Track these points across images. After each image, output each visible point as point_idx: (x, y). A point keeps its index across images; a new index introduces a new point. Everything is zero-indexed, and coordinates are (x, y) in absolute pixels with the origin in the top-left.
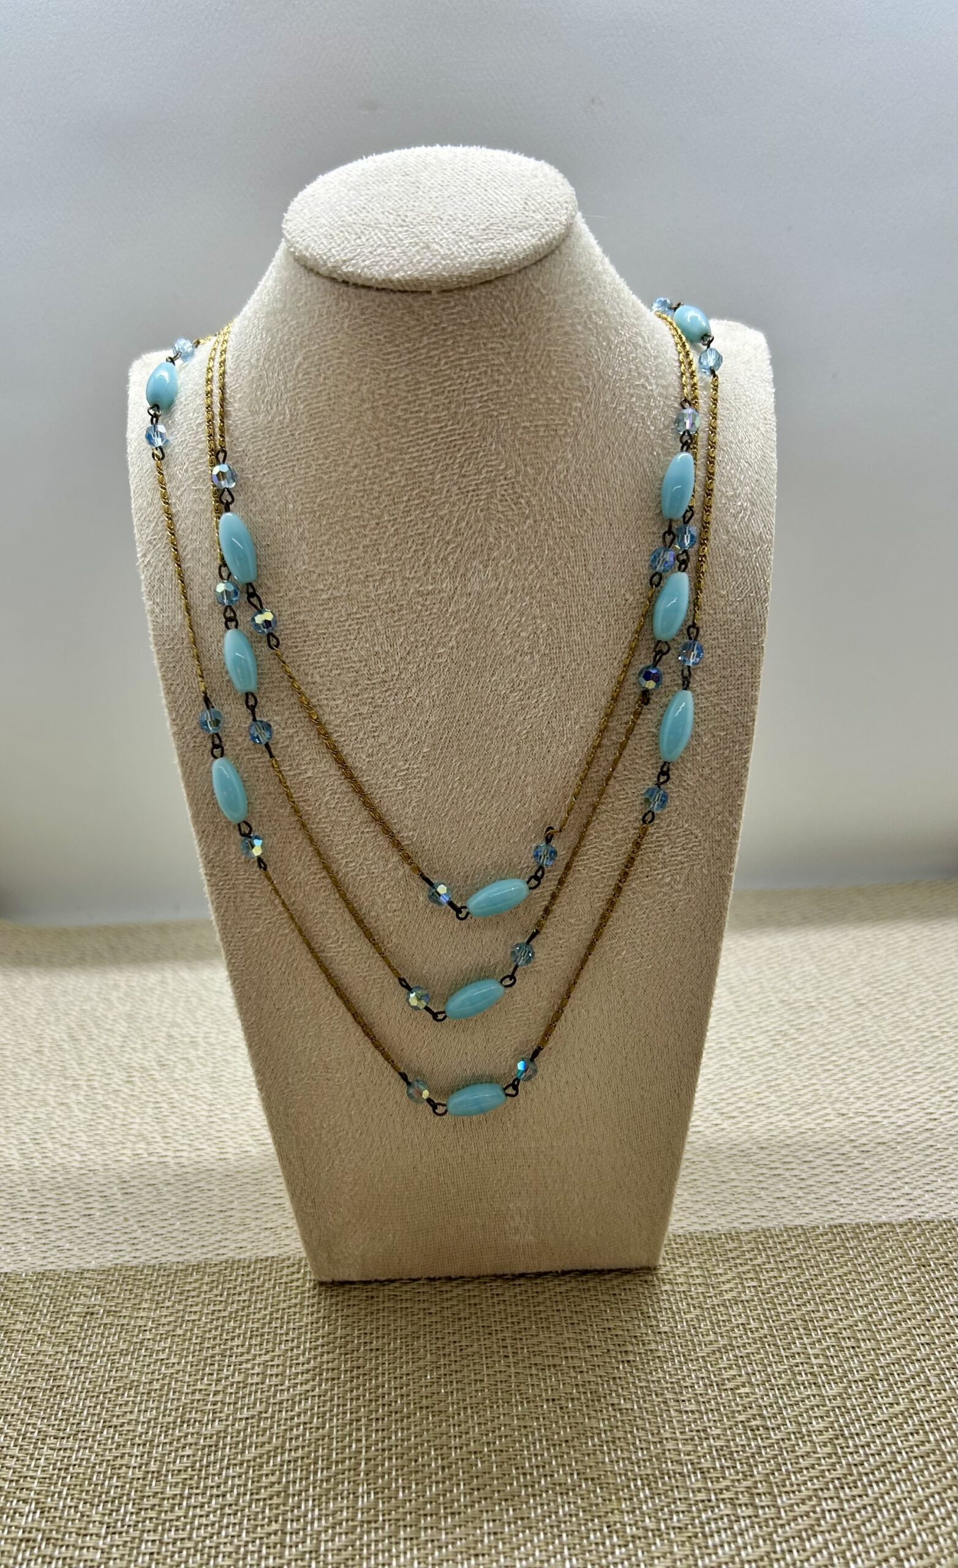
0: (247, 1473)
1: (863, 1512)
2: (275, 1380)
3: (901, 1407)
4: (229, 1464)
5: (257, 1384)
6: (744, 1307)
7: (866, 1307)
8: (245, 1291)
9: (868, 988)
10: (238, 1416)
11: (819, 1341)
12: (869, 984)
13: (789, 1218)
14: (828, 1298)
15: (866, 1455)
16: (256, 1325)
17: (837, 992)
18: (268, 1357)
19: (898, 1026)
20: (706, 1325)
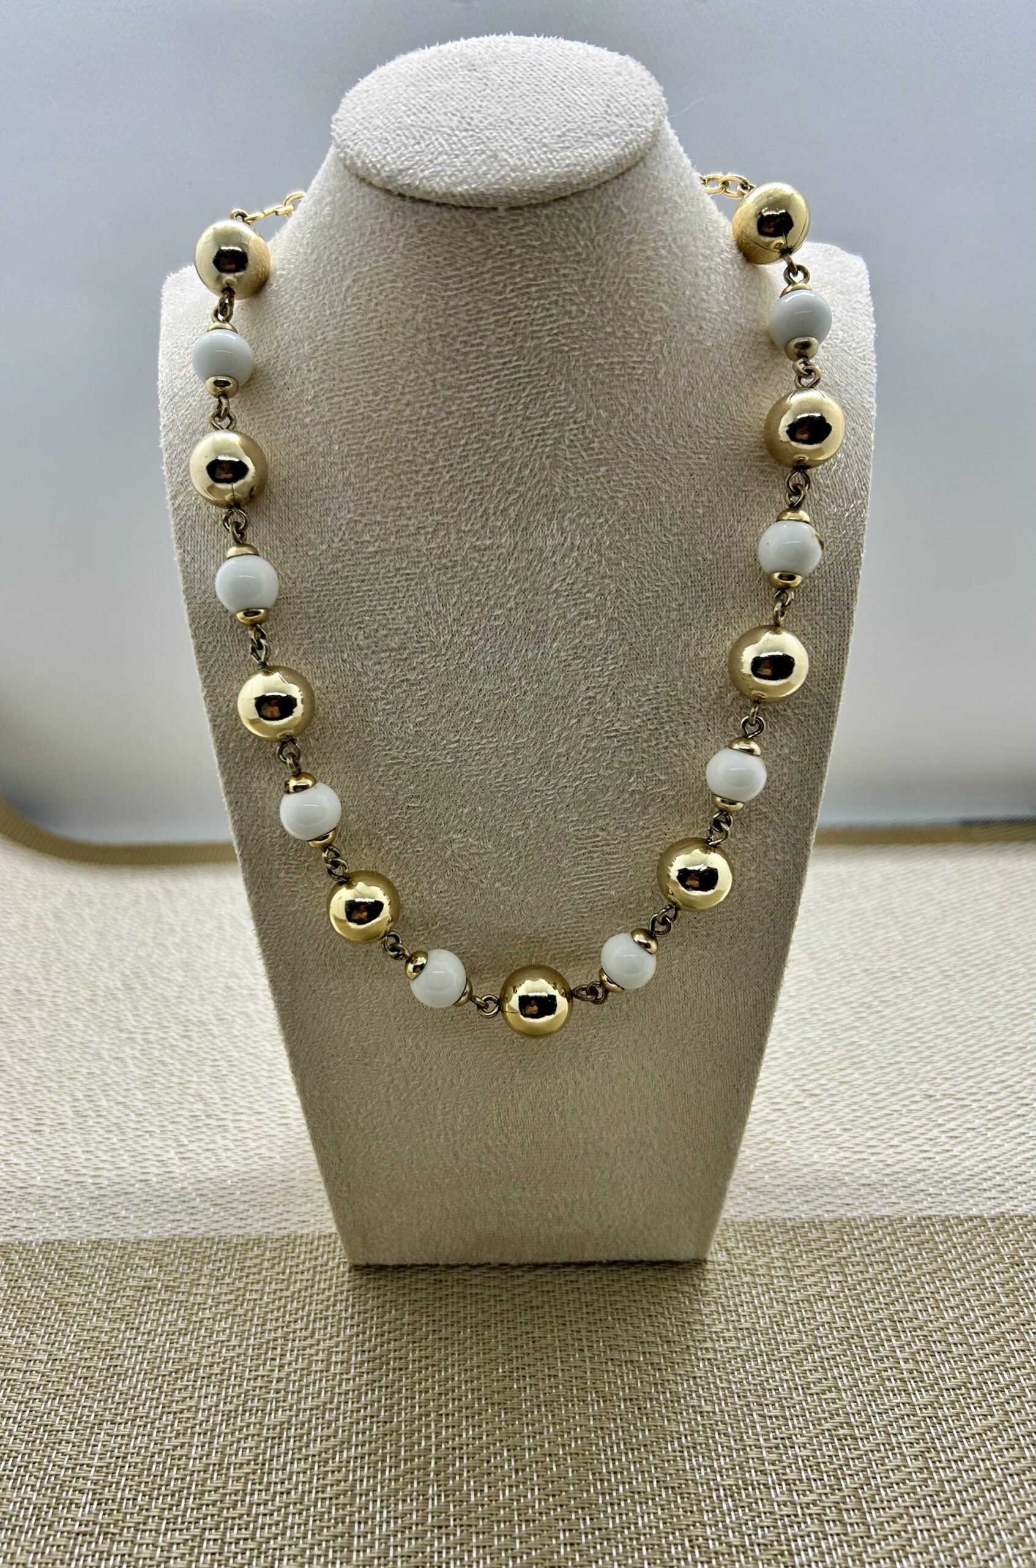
1: (956, 1532)
3: (996, 1420)
6: (829, 1303)
8: (308, 1270)
9: (954, 959)
11: (909, 1344)
12: (955, 954)
13: (875, 1206)
14: (917, 1297)
15: (960, 1471)
16: (319, 1307)
17: (922, 961)
19: (985, 1002)
20: (790, 1322)
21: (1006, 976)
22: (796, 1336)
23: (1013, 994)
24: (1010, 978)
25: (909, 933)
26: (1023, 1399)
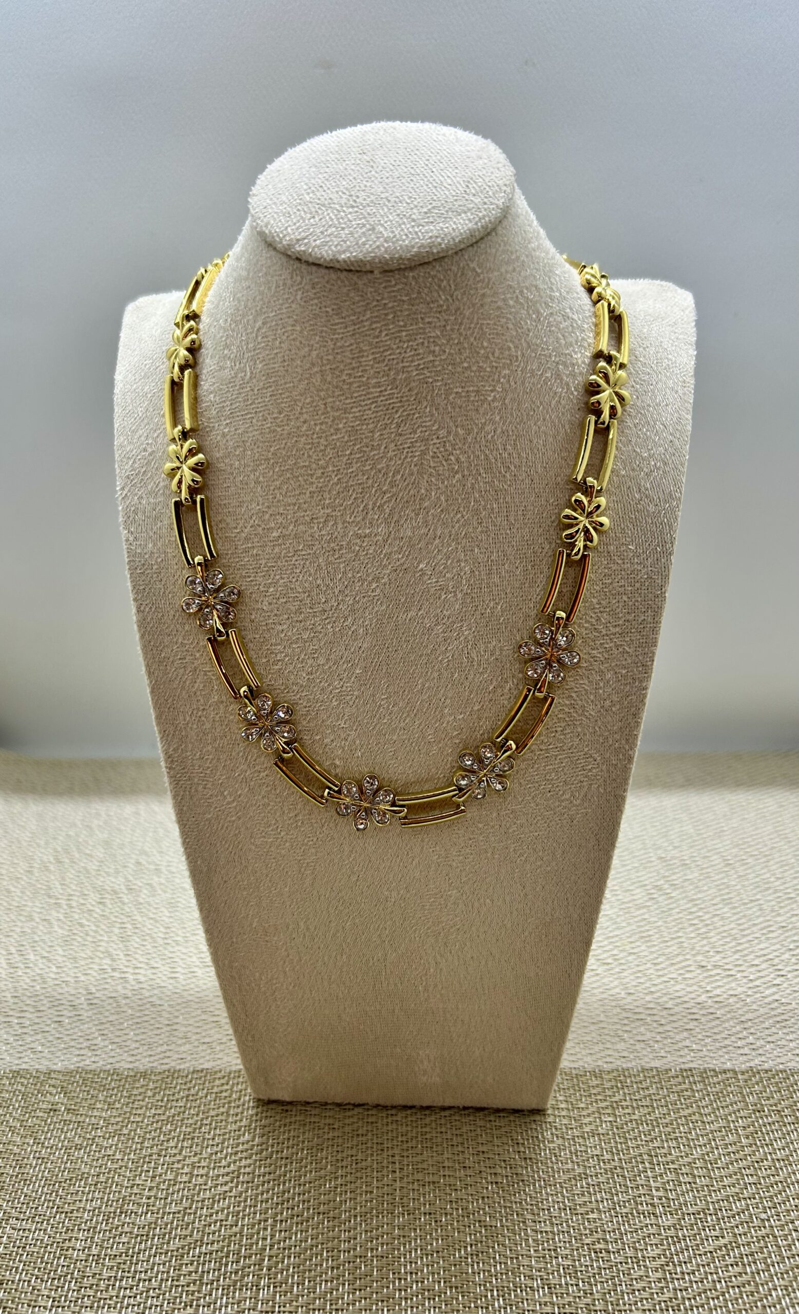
0: (170, 1261)
2: (200, 1180)
4: (156, 1253)
5: (185, 1182)
6: (600, 1140)
7: (705, 1146)
8: (183, 1098)
9: (736, 850)
10: (167, 1210)
11: (661, 1175)
12: (738, 845)
14: (673, 1136)
16: (188, 1130)
17: (709, 851)
18: (196, 1159)
19: (758, 887)
20: (565, 1154)
21: (778, 865)
22: (570, 1166)
23: (783, 881)
24: (782, 867)
25: (701, 827)
26: (751, 1224)
